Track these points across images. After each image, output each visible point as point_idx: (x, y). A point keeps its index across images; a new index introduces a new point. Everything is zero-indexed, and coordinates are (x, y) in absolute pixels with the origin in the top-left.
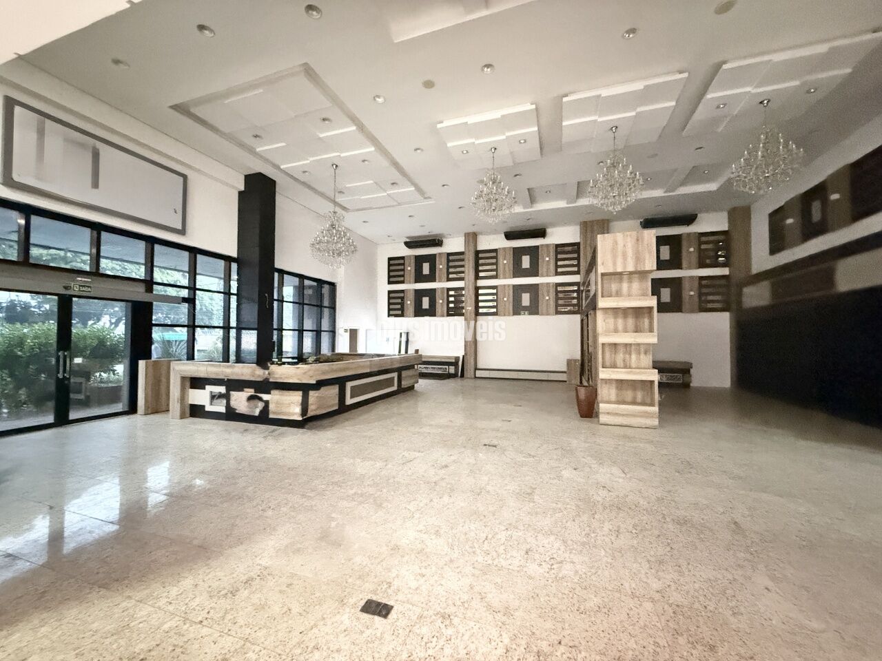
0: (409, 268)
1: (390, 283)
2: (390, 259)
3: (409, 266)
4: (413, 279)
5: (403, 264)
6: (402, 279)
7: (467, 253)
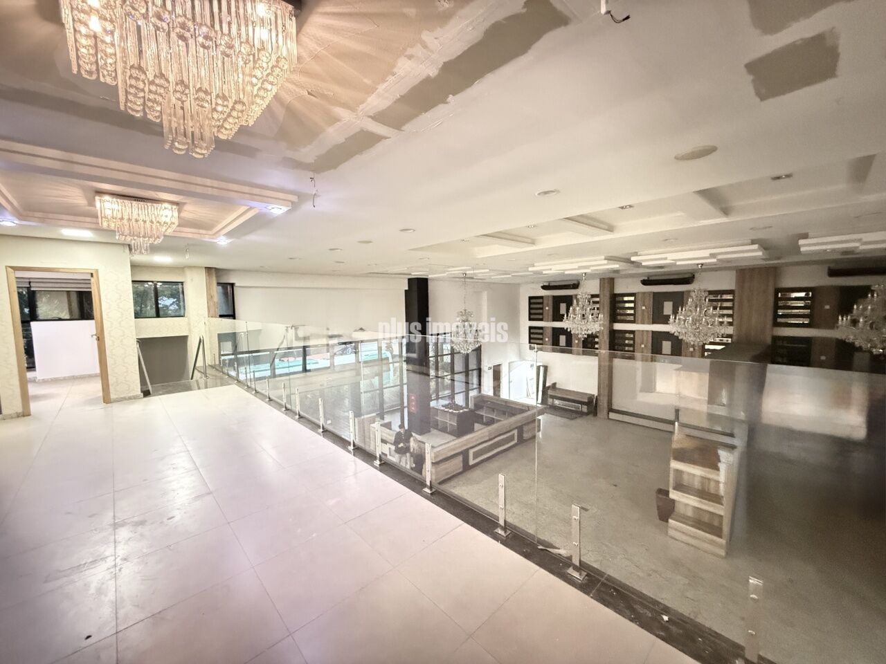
0: (547, 308)
1: (530, 319)
2: (530, 298)
3: (548, 306)
4: (551, 317)
5: (542, 303)
6: (541, 317)
7: (602, 296)
